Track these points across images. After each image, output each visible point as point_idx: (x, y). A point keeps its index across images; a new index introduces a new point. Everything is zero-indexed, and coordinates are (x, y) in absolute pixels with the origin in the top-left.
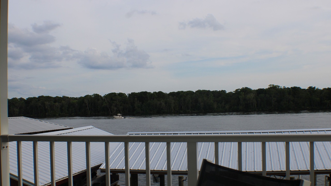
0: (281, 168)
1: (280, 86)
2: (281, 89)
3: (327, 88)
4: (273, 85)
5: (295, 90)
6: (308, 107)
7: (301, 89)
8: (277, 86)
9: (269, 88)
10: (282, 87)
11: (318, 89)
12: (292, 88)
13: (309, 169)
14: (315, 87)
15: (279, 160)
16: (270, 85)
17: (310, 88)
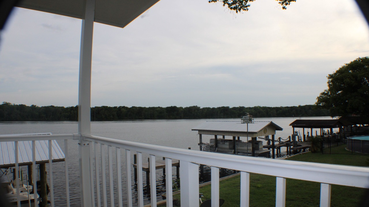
0: (10, 162)
1: (11, 103)
2: (12, 105)
3: (44, 106)
4: (6, 102)
5: (22, 107)
6: (30, 119)
7: (26, 106)
8: (9, 103)
9: (2, 104)
10: (13, 104)
11: (38, 107)
12: (19, 105)
13: (31, 161)
14: (36, 105)
15: (3, 157)
16: (4, 102)
17: (33, 105)
